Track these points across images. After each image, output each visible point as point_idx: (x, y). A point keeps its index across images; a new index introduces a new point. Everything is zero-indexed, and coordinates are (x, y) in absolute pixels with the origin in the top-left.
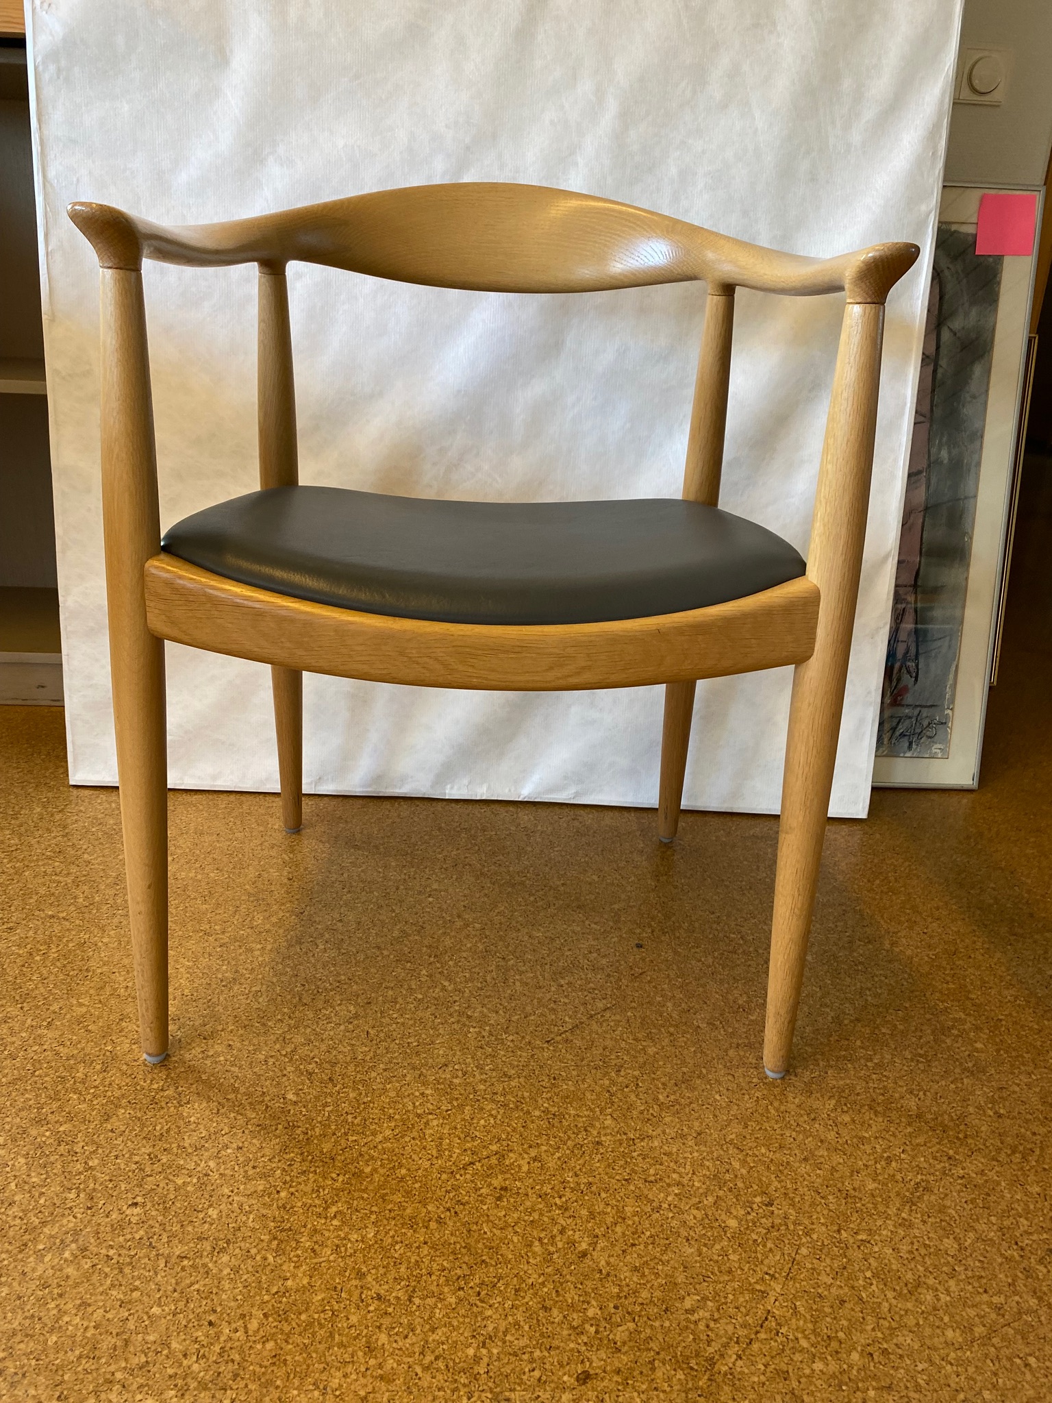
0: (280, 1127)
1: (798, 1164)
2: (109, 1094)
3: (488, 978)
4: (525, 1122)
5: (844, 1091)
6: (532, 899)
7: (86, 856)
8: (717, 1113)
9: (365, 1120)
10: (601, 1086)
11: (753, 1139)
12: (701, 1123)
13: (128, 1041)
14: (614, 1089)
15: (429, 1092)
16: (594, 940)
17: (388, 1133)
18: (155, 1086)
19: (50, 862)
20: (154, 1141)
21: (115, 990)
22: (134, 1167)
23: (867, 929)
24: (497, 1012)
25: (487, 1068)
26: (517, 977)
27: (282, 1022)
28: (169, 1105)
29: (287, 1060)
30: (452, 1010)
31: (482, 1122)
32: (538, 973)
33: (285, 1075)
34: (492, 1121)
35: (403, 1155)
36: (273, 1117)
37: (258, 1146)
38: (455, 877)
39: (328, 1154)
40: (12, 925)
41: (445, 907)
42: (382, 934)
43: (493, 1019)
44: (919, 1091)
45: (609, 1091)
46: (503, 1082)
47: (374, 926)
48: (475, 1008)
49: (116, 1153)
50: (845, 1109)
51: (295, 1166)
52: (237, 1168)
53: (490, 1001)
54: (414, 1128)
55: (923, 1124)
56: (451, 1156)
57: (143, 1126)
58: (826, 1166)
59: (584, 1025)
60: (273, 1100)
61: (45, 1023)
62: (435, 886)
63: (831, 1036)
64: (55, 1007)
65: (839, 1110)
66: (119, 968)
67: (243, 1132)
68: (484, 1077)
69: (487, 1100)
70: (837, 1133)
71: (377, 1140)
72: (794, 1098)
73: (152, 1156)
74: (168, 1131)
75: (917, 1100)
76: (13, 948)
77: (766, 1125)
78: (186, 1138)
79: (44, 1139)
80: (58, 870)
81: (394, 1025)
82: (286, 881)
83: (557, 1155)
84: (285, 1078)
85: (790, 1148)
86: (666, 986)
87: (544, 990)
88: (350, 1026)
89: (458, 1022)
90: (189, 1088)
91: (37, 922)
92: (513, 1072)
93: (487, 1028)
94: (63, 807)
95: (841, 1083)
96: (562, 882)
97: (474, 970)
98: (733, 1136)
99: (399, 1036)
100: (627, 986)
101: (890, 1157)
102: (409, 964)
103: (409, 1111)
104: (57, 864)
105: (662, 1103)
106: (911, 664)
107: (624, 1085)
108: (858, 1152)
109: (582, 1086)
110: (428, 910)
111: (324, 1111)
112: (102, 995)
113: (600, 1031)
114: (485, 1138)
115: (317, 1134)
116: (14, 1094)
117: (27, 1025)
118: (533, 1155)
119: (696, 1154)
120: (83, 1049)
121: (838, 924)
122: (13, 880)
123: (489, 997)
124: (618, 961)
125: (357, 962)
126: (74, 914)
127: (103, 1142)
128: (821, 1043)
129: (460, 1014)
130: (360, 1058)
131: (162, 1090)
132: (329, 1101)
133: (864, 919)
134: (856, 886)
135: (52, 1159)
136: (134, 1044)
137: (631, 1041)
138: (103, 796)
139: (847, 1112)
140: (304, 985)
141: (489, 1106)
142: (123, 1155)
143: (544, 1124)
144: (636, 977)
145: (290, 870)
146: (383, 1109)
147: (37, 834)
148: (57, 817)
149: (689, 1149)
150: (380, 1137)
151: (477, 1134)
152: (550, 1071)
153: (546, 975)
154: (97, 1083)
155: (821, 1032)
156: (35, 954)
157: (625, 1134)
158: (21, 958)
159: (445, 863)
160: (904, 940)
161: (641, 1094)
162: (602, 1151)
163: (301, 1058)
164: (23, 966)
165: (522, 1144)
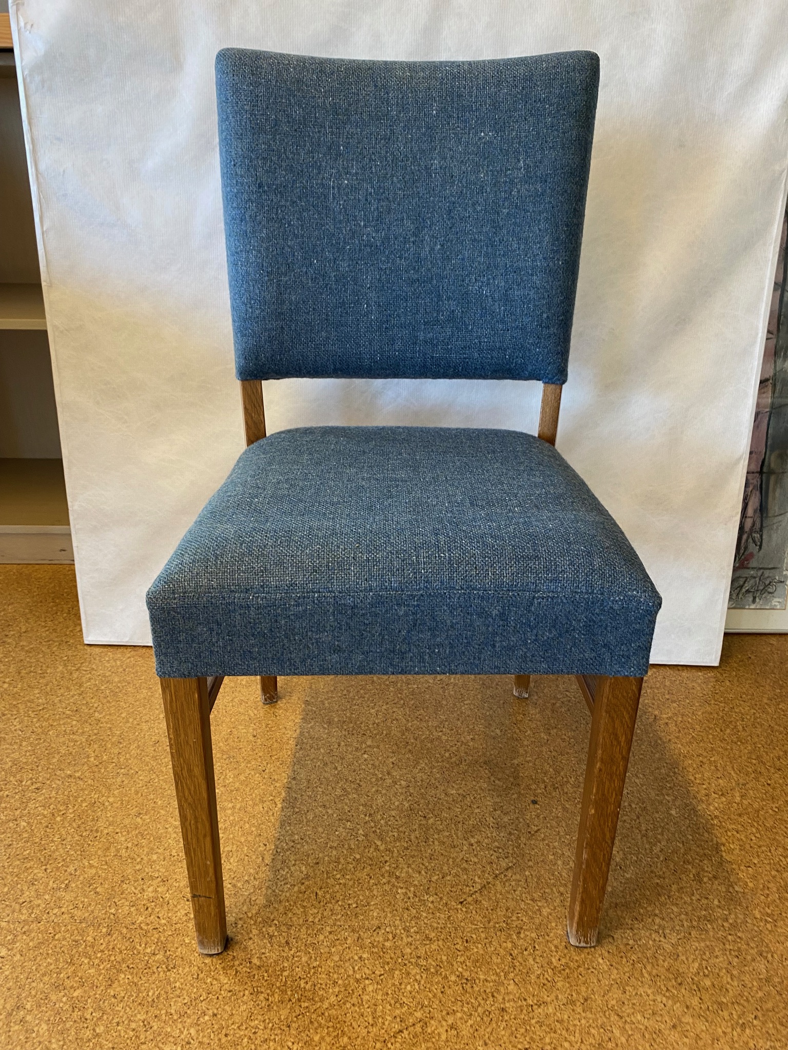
0: (247, 992)
1: (667, 1032)
2: (113, 958)
3: (412, 837)
4: (444, 987)
5: (705, 954)
6: (447, 755)
7: (97, 714)
8: (601, 977)
9: (315, 986)
10: (505, 949)
11: (631, 1005)
12: (587, 988)
13: (127, 903)
14: (516, 952)
15: (365, 956)
16: (498, 797)
17: (333, 999)
18: (149, 950)
19: (69, 721)
20: (148, 1007)
21: (118, 851)
22: (131, 1033)
23: (721, 781)
24: (420, 872)
25: (412, 930)
26: (436, 836)
27: (249, 883)
28: (160, 969)
29: (252, 922)
30: (383, 870)
31: (409, 987)
32: (453, 832)
33: (250, 939)
34: (417, 987)
35: (345, 1022)
36: (241, 983)
37: (229, 1012)
38: (385, 732)
39: (285, 1021)
40: (39, 785)
41: (377, 763)
42: (328, 792)
43: (417, 879)
44: (767, 952)
45: (511, 955)
46: (426, 945)
47: (321, 784)
48: (402, 868)
49: (116, 1020)
50: (706, 971)
51: (259, 1034)
52: (212, 1035)
53: (414, 861)
54: (353, 993)
55: (771, 988)
56: (384, 1024)
57: (139, 991)
58: (692, 1034)
59: (490, 885)
60: (242, 964)
61: (63, 886)
62: (369, 743)
63: (693, 895)
64: (71, 869)
65: (701, 974)
66: (122, 828)
67: (218, 998)
68: (410, 939)
69: (412, 965)
70: (701, 999)
71: (325, 1007)
72: (664, 961)
73: (146, 1023)
74: (158, 998)
75: (766, 962)
76: (40, 809)
77: (641, 990)
78: (172, 1004)
79: (61, 1005)
80: (75, 729)
81: (338, 886)
82: (251, 738)
83: (470, 1022)
84: (251, 942)
85: (661, 1015)
86: (557, 844)
87: (457, 849)
88: (303, 887)
89: (389, 882)
90: (175, 952)
91: (58, 782)
92: (434, 934)
93: (412, 889)
94: (79, 665)
95: (703, 944)
96: (471, 737)
97: (401, 829)
98: (614, 1002)
99: (341, 897)
100: (525, 845)
101: (744, 1023)
102: (349, 823)
103: (349, 976)
104: (74, 723)
105: (555, 967)
106: (757, 536)
107: (523, 948)
108: (718, 1018)
109: (489, 949)
110: (364, 767)
111: (282, 975)
112: (108, 856)
113: (503, 891)
114: (411, 1005)
115: (276, 1000)
116: (39, 958)
117: (49, 888)
118: (450, 1022)
119: (583, 1021)
120: (93, 912)
121: (697, 776)
122: (40, 739)
123: (413, 857)
124: (517, 818)
125: (308, 821)
126: (87, 774)
127: (107, 1009)
128: (685, 903)
129: (391, 874)
130: (310, 920)
131: (154, 954)
132: (286, 965)
133: (718, 770)
134: (711, 736)
135: (68, 1026)
136: (133, 906)
137: (529, 902)
138: (110, 653)
139: (708, 976)
140: (265, 845)
141: (415, 971)
142: (123, 1022)
143: (458, 989)
144: (533, 835)
145: (255, 727)
146: (328, 974)
147: (59, 692)
148: (75, 675)
149: (578, 1016)
150: (326, 1005)
151: (405, 1000)
152: (463, 933)
153: (460, 834)
154: (104, 946)
155: (685, 890)
156: (56, 815)
157: (525, 1000)
158: (46, 819)
159: (377, 719)
160: (751, 792)
161: (537, 957)
162: (506, 1018)
163: (263, 920)
164: (47, 827)
165: (441, 1011)
